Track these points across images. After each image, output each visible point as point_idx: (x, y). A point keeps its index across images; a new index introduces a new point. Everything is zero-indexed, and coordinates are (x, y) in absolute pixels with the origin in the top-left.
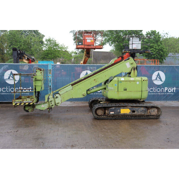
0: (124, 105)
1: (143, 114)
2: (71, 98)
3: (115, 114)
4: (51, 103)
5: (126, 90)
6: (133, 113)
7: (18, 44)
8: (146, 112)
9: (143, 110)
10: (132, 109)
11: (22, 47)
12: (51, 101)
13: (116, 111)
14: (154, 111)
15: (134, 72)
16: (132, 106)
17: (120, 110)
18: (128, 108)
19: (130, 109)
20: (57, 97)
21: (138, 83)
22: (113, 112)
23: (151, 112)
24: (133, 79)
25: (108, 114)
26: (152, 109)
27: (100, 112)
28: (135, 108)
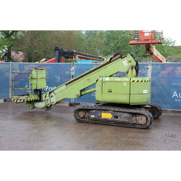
0: (105, 109)
1: (127, 121)
2: (65, 98)
3: (96, 117)
4: (47, 102)
5: (111, 92)
6: (116, 119)
8: (130, 119)
9: (126, 117)
10: (114, 114)
12: (47, 100)
13: (97, 114)
14: (141, 119)
15: (132, 72)
16: (114, 111)
17: (101, 114)
18: (110, 113)
19: (111, 114)
20: (52, 96)
21: (125, 84)
22: (94, 115)
23: (138, 120)
24: (119, 79)
25: (89, 117)
26: (140, 116)
27: (81, 114)
28: (118, 113)
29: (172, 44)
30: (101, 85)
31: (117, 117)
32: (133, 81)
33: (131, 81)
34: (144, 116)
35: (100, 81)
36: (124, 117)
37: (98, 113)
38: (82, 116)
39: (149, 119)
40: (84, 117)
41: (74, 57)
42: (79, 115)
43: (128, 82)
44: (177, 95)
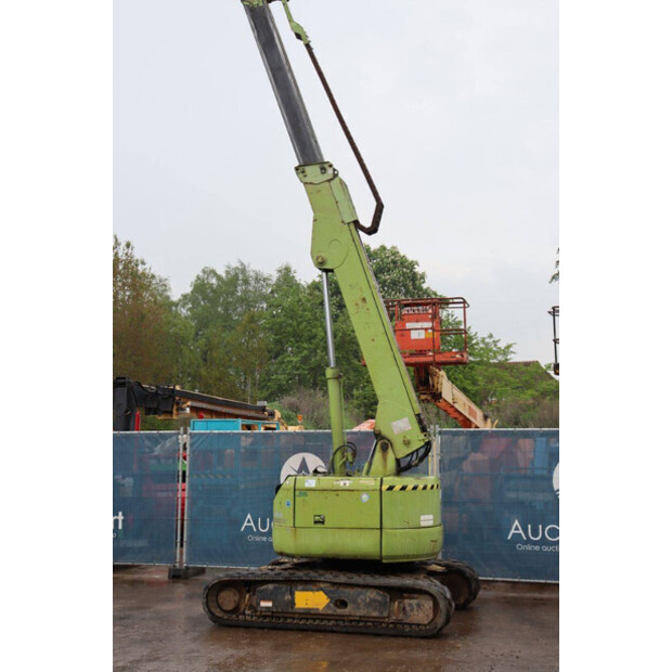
0: (305, 578)
3: (276, 608)
5: (323, 523)
6: (340, 611)
7: (305, 345)
8: (385, 609)
9: (375, 601)
10: (333, 593)
11: (318, 358)
13: (279, 597)
14: (419, 605)
15: (385, 458)
16: (334, 584)
17: (292, 595)
18: (321, 589)
19: (325, 593)
21: (365, 497)
22: (269, 600)
23: (408, 608)
24: (348, 483)
25: (254, 608)
26: (413, 598)
27: (228, 599)
28: (347, 590)
29: (500, 358)
30: (292, 503)
31: (343, 604)
32: (391, 488)
33: (385, 487)
34: (427, 597)
35: (288, 490)
36: (364, 602)
37: (283, 594)
38: (229, 606)
39: (442, 604)
40: (236, 610)
41: (175, 407)
42: (220, 601)
43: (375, 490)
44: (521, 531)
